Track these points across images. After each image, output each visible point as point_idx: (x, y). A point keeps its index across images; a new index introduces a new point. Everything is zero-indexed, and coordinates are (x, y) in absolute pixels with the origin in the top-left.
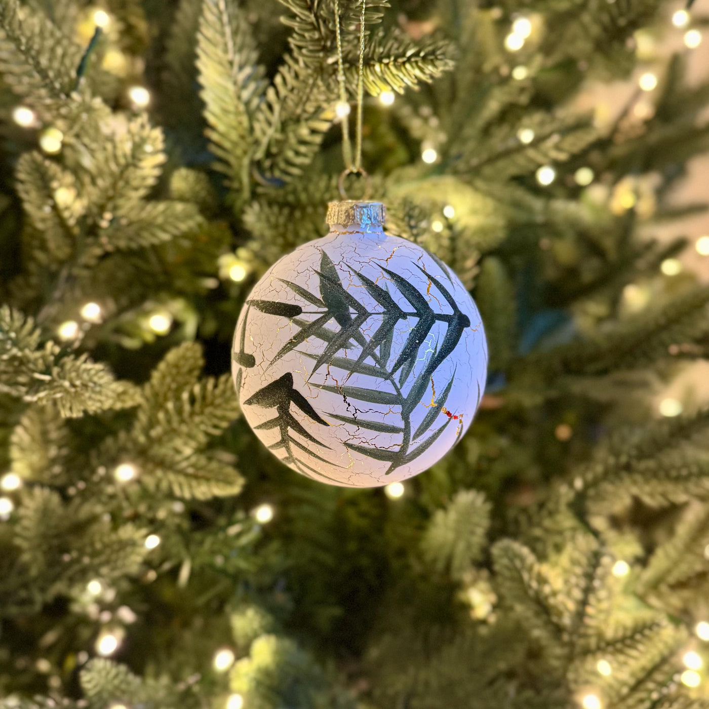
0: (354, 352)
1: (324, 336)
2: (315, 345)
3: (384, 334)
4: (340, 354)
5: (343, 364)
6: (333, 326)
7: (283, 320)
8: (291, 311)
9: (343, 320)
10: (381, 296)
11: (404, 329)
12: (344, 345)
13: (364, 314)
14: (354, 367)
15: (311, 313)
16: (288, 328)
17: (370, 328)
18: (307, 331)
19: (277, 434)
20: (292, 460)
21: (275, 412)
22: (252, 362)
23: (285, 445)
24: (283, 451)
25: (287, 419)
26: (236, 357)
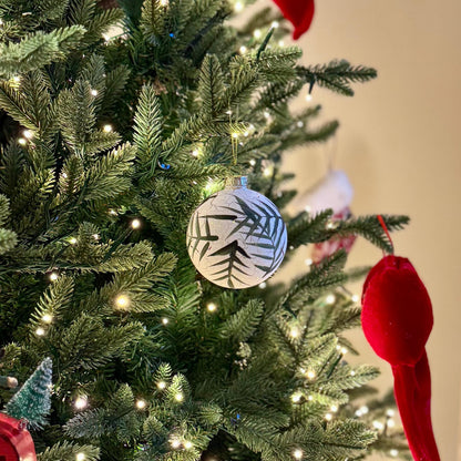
0: (259, 231)
1: (248, 225)
2: (246, 229)
3: (267, 224)
4: (255, 231)
5: (256, 235)
6: (251, 222)
7: (230, 221)
8: (233, 218)
9: (254, 219)
10: (263, 210)
11: (272, 221)
12: (256, 228)
13: (260, 217)
14: (260, 236)
15: (241, 218)
16: (234, 224)
17: (263, 221)
18: (241, 224)
19: (227, 265)
20: (228, 276)
21: (228, 256)
22: (216, 238)
23: (229, 269)
24: (227, 273)
25: (234, 258)
26: (203, 238)
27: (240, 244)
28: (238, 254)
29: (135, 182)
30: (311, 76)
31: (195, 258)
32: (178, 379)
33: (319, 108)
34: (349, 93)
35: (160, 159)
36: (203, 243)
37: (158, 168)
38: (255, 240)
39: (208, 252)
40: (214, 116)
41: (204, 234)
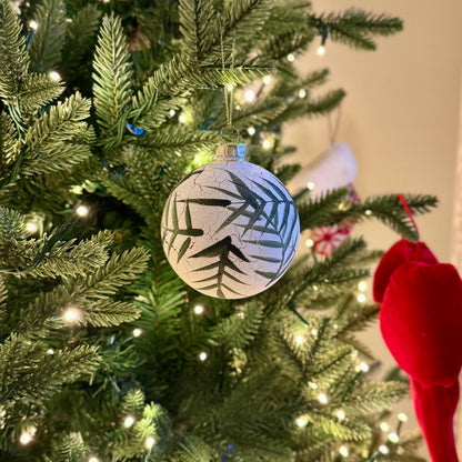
0: (262, 223)
1: (247, 214)
2: (244, 220)
3: (274, 212)
4: (257, 223)
5: (258, 228)
6: (250, 209)
7: (221, 208)
8: (225, 203)
9: (255, 206)
10: (268, 192)
11: (281, 208)
12: (258, 219)
13: (264, 203)
14: (264, 230)
15: (237, 203)
16: (225, 212)
17: (268, 209)
18: (237, 213)
19: (215, 271)
20: (218, 285)
21: (217, 259)
22: (199, 233)
23: (219, 276)
24: (215, 281)
25: (225, 262)
26: (182, 232)
27: (235, 242)
28: (232, 256)
29: (97, 150)
30: (323, 27)
31: (172, 257)
32: (152, 411)
33: (326, 72)
34: (370, 46)
35: (130, 121)
36: (181, 239)
37: (127, 133)
38: (257, 235)
39: (190, 252)
40: (201, 58)
41: (183, 225)
